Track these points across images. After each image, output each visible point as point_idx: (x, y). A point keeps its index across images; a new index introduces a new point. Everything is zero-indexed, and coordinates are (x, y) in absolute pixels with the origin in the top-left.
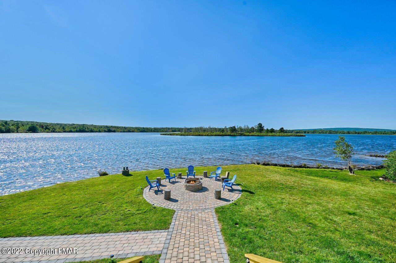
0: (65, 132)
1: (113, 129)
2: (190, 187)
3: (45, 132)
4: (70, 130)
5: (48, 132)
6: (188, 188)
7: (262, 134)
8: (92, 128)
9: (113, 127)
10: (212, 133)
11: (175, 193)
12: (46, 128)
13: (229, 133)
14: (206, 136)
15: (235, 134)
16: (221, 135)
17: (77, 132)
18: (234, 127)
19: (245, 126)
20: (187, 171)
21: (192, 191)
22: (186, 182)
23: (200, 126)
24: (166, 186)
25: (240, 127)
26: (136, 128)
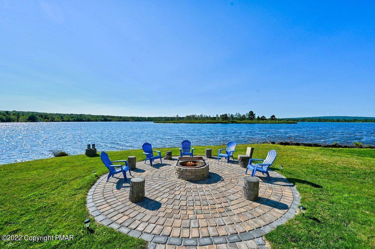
0: (63, 121)
1: (109, 119)
2: (187, 173)
3: (45, 121)
4: (68, 119)
5: (47, 121)
6: (182, 175)
7: (253, 121)
8: (90, 117)
9: (109, 117)
10: (204, 121)
11: (157, 185)
12: (46, 118)
13: (221, 120)
14: (198, 123)
15: (227, 122)
16: (213, 123)
17: (74, 121)
18: (226, 115)
19: (236, 114)
20: (181, 149)
21: (191, 181)
22: (179, 164)
23: (192, 114)
24: (144, 171)
25: (231, 115)
26: (131, 117)
